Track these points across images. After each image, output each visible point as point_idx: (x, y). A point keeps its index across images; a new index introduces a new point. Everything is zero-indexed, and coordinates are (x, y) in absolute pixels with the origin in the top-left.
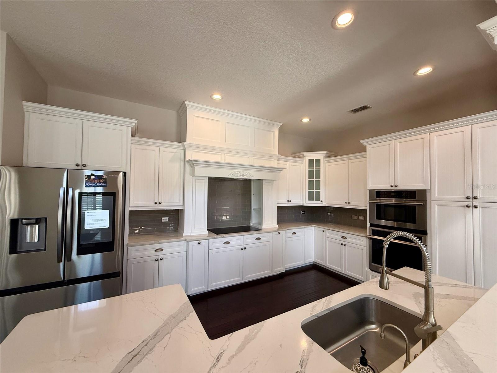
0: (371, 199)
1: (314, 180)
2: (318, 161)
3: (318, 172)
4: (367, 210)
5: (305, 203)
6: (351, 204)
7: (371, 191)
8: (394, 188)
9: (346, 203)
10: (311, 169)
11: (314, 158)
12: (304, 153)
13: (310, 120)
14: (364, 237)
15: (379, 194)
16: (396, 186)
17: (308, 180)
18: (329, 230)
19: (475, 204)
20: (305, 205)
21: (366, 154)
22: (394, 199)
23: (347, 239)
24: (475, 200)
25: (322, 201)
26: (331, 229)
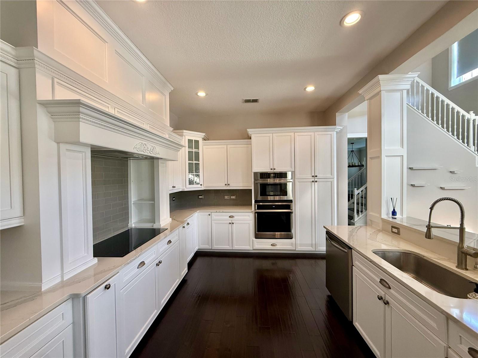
0: (255, 180)
1: (194, 162)
2: (197, 142)
3: (197, 154)
4: (252, 189)
5: (185, 188)
6: (230, 185)
7: (255, 174)
8: (272, 171)
9: (226, 185)
10: (191, 150)
11: (194, 139)
12: (184, 131)
13: (207, 95)
14: (251, 212)
15: (264, 175)
16: (275, 169)
17: (187, 162)
18: (216, 212)
19: (316, 180)
20: (186, 190)
21: (251, 142)
22: (278, 179)
23: (235, 217)
24: (316, 178)
25: (201, 185)
26: (218, 211)
